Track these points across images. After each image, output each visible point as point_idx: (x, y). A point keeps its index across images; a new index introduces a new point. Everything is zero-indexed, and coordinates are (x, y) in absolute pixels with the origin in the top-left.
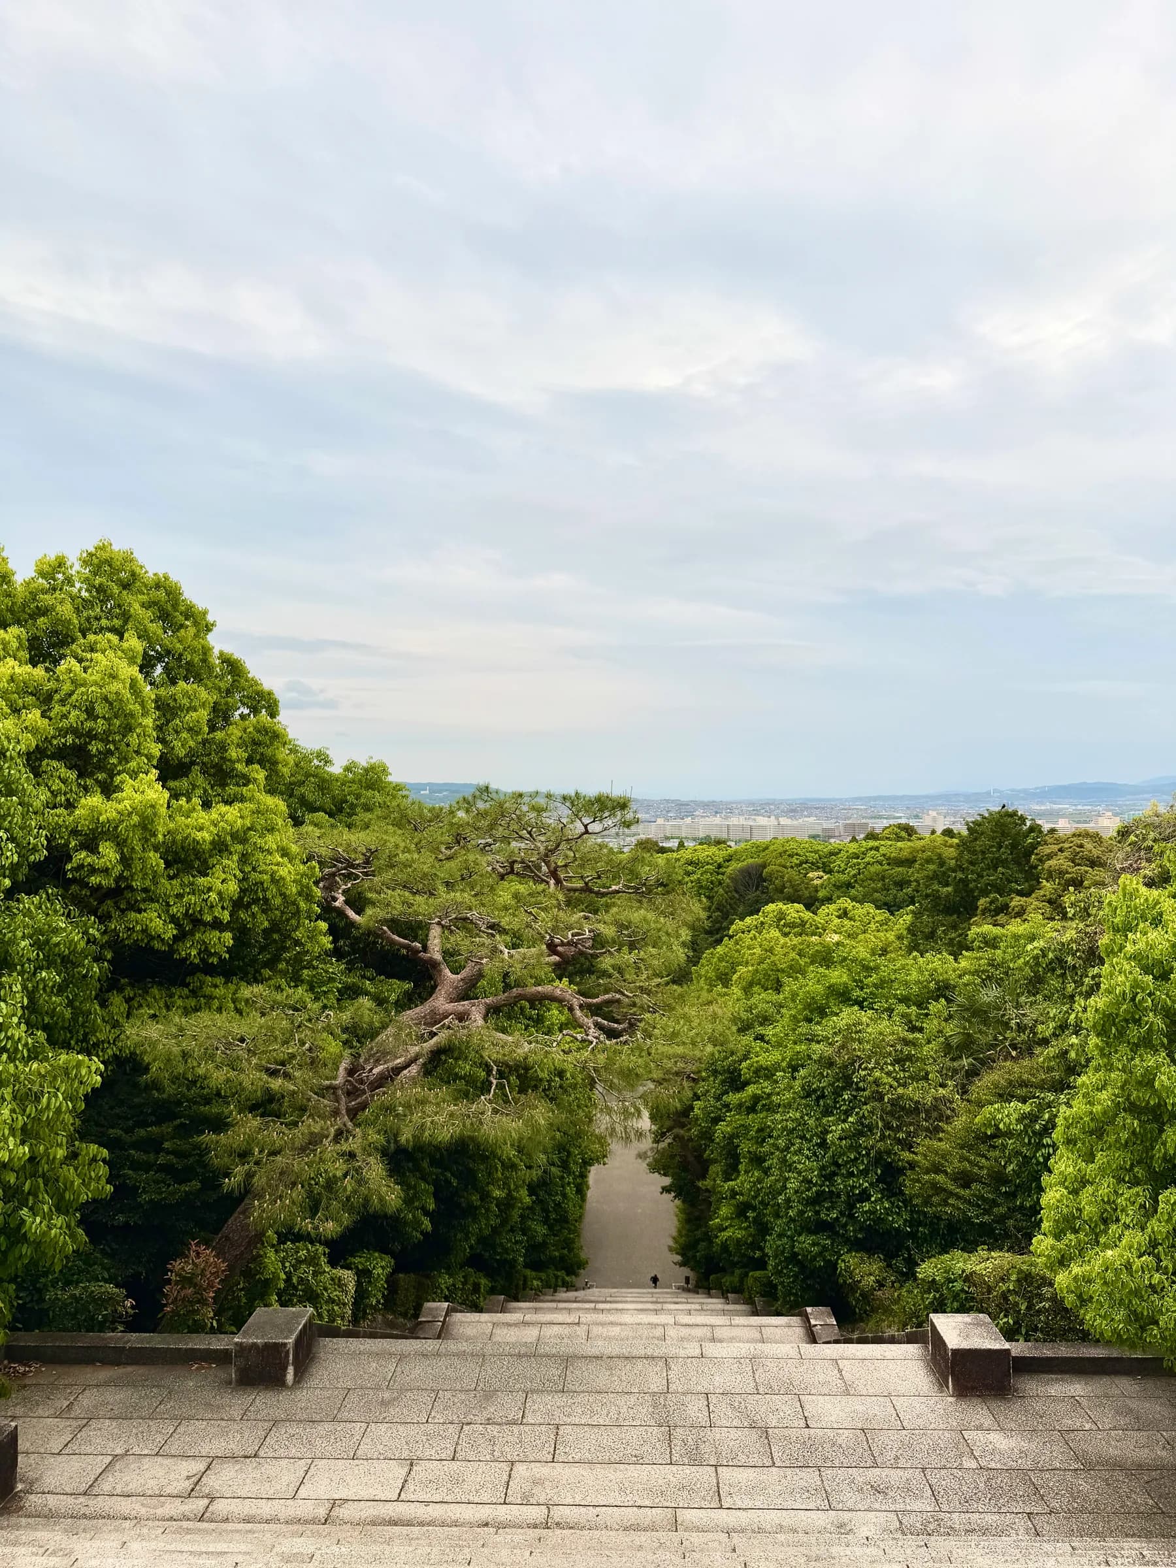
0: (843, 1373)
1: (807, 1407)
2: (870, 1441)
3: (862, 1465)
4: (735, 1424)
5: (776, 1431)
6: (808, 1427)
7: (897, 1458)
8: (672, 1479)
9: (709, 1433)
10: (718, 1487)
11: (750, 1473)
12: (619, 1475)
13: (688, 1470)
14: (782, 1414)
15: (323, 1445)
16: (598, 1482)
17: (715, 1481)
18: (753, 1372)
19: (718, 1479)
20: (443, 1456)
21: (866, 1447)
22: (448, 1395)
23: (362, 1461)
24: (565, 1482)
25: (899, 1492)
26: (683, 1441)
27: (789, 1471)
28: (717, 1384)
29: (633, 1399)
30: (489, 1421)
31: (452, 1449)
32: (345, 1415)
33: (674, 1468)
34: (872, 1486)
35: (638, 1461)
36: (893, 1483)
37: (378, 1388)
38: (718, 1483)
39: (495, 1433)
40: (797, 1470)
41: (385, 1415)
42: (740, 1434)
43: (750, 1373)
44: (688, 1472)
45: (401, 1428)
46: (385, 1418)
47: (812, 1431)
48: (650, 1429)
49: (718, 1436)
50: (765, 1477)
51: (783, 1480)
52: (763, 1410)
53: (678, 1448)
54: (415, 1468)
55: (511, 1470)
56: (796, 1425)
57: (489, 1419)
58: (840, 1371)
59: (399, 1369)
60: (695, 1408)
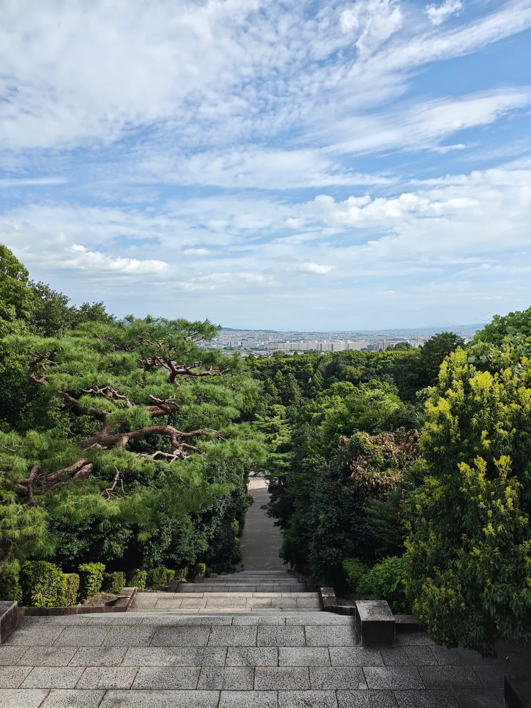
0: (307, 633)
1: (282, 654)
2: (311, 674)
3: (302, 688)
4: (239, 665)
5: (260, 668)
6: (278, 666)
7: (323, 684)
8: (195, 699)
9: (223, 671)
10: (219, 703)
11: (239, 695)
12: (165, 697)
13: (204, 693)
14: (266, 658)
15: (4, 680)
16: (152, 701)
17: (218, 700)
18: (257, 634)
19: (219, 699)
20: (69, 687)
21: (307, 678)
22: (85, 649)
23: (22, 690)
24: (133, 702)
25: (319, 705)
26: (207, 675)
27: (261, 693)
28: (235, 641)
29: (186, 650)
30: (102, 665)
31: (76, 682)
32: (23, 662)
33: (197, 692)
34: (305, 702)
35: (178, 687)
36: (317, 699)
37: (47, 645)
38: (219, 701)
39: (103, 672)
40: (266, 692)
41: (45, 662)
42: (240, 670)
43: (255, 635)
44: (204, 694)
45: (51, 669)
46: (44, 664)
47: (280, 668)
48: (190, 668)
49: (227, 672)
50: (246, 697)
51: (256, 699)
52: (256, 656)
53: (202, 680)
54: (51, 694)
55: (105, 695)
56: (272, 665)
57: (103, 663)
58: (305, 632)
59: (62, 634)
60: (219, 656)
